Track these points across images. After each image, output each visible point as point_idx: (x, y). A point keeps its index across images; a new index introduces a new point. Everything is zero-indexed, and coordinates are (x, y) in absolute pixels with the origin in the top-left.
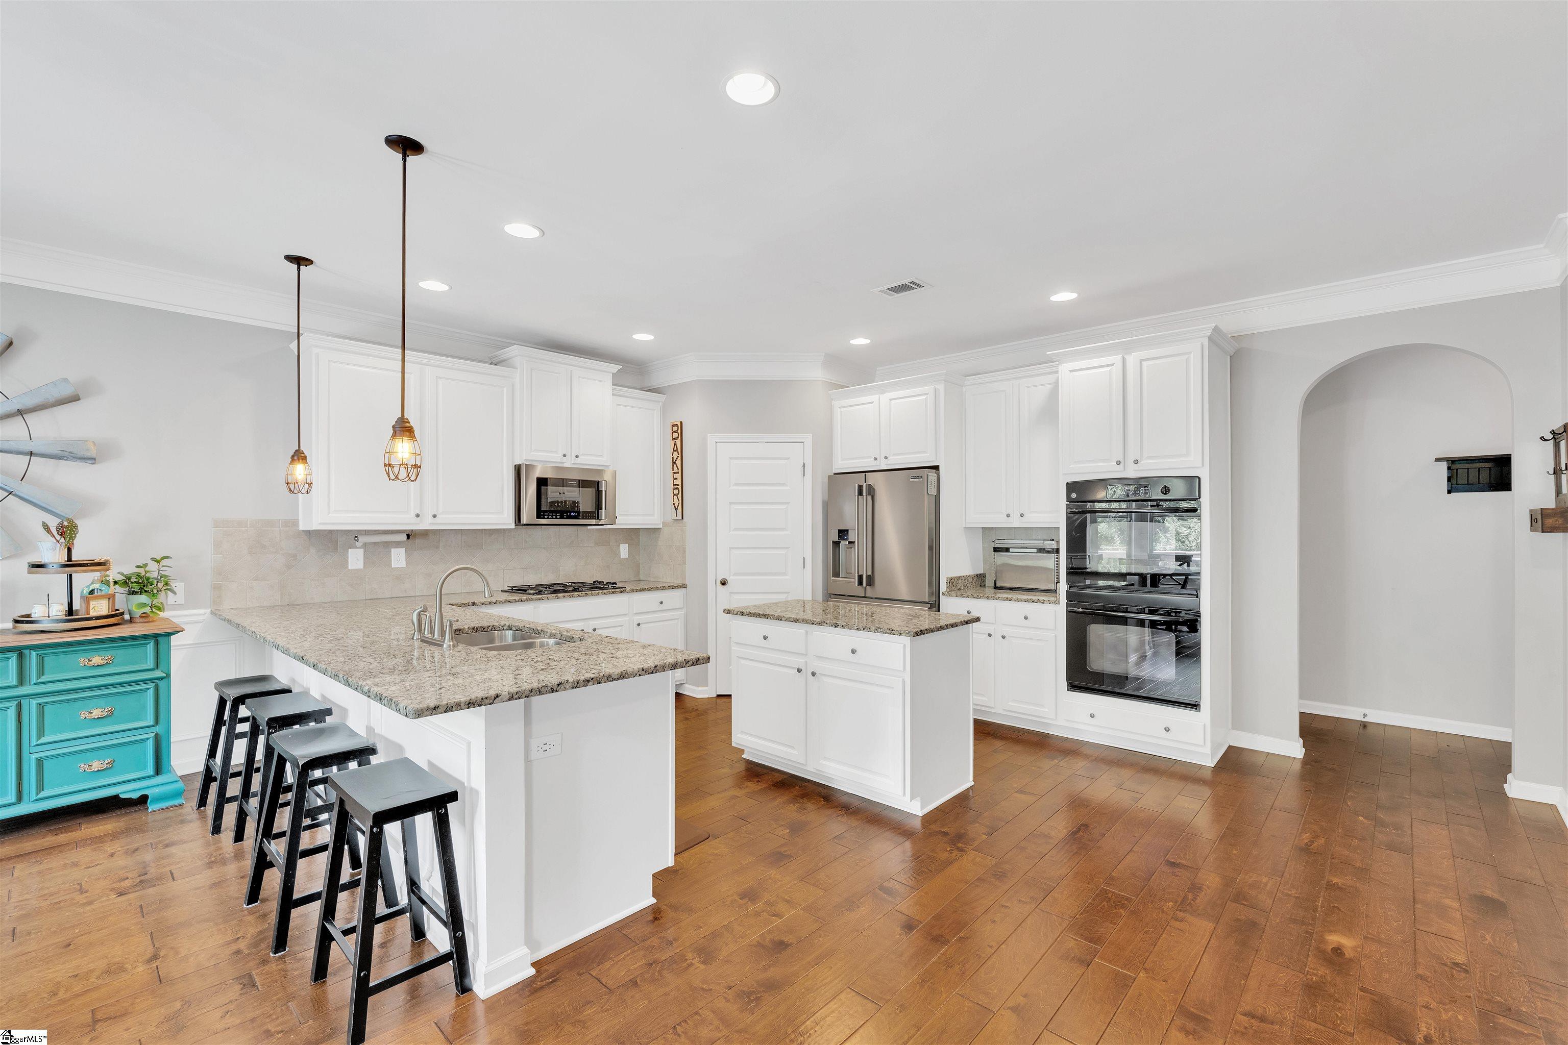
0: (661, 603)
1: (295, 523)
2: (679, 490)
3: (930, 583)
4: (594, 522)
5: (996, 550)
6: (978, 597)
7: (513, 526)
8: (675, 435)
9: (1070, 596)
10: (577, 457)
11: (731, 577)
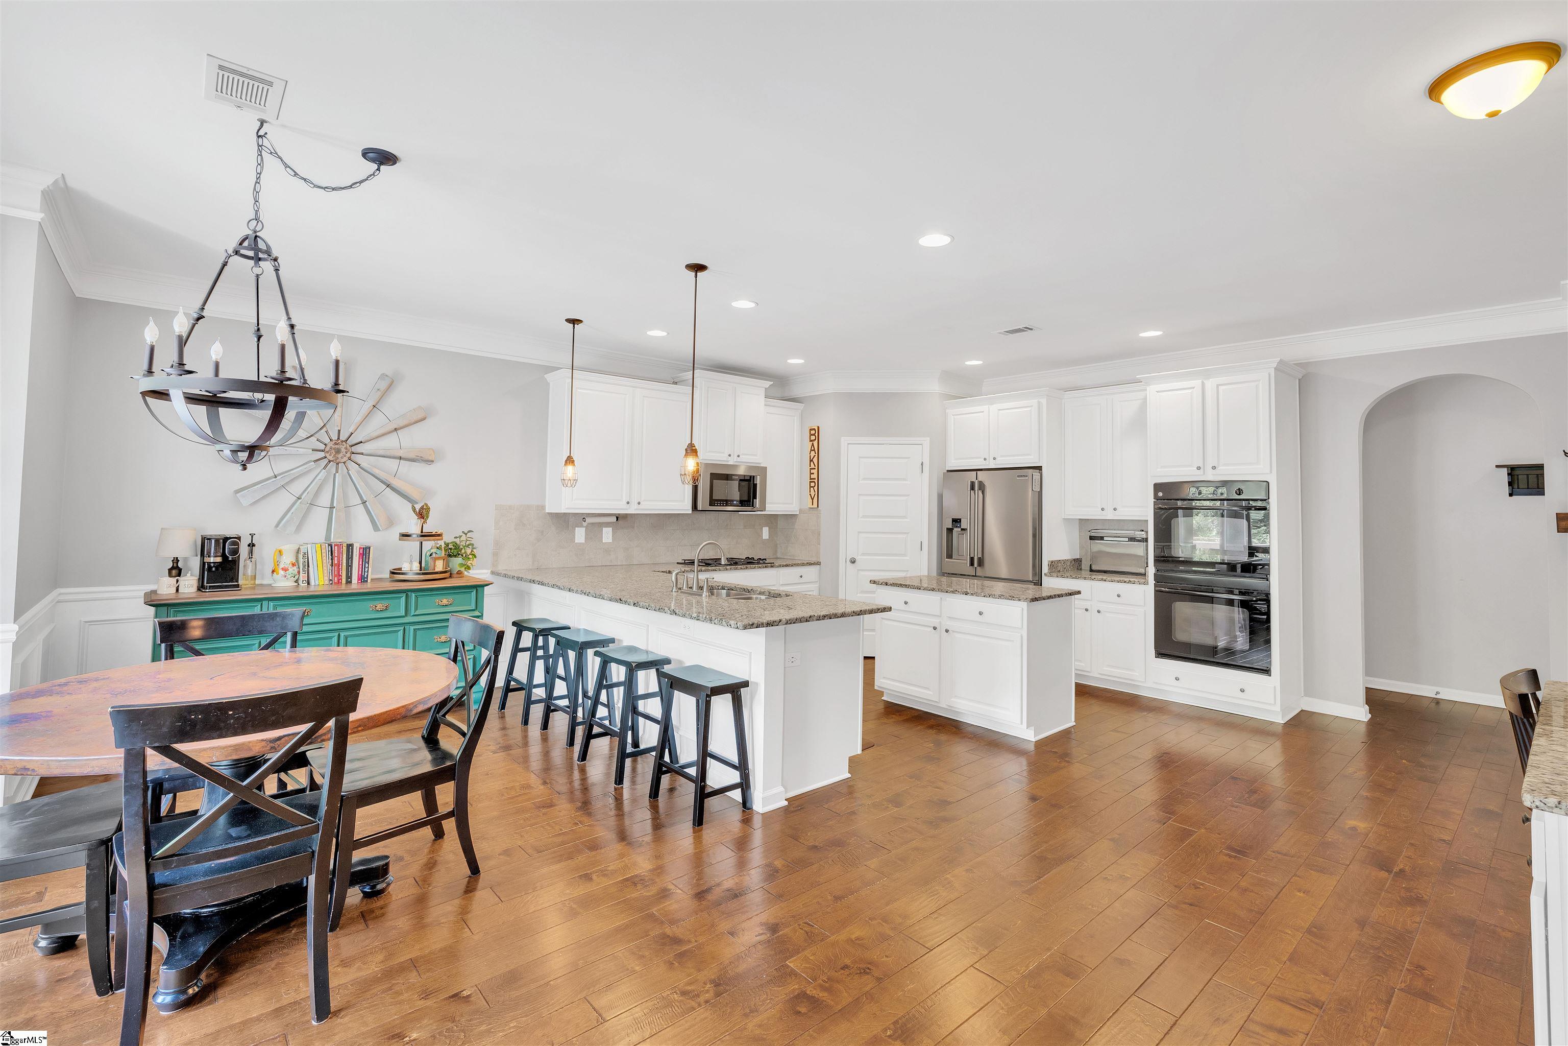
0: (801, 577)
1: (543, 507)
2: (814, 483)
3: (1034, 566)
4: (749, 508)
5: (1091, 538)
6: (1076, 578)
7: (690, 512)
8: (813, 438)
9: (1157, 578)
10: (738, 456)
11: (859, 557)
